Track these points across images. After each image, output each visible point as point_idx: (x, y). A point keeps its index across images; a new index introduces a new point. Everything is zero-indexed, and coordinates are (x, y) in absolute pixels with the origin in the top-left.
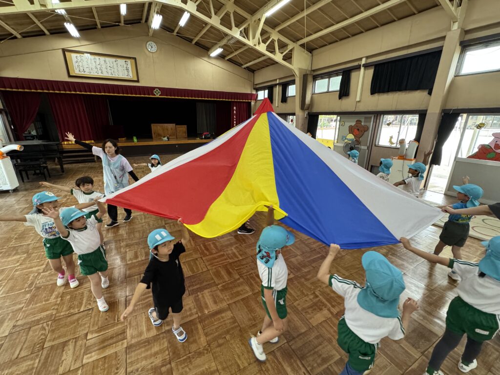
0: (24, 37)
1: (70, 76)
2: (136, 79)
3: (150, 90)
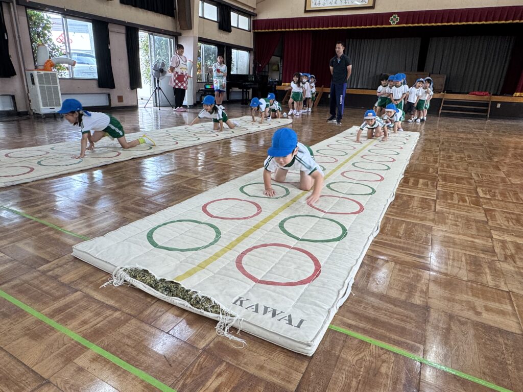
1: (306, 11)
2: (371, 5)
3: (386, 17)
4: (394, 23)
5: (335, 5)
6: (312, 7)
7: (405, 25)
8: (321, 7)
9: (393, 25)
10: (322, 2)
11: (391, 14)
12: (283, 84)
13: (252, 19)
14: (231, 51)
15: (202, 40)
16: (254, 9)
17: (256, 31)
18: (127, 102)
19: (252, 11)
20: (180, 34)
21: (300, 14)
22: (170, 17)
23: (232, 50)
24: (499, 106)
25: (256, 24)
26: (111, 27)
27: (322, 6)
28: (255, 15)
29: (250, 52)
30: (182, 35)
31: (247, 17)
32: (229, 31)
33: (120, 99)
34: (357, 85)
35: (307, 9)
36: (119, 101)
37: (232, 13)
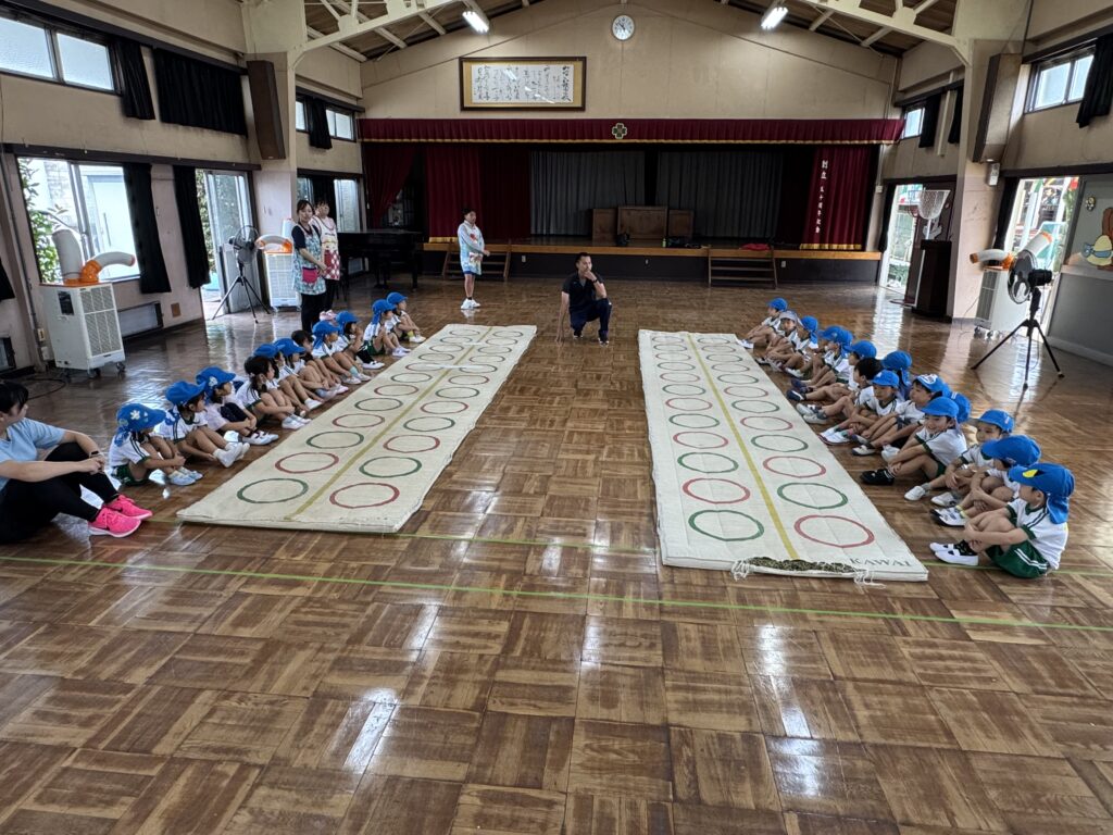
0: (409, 45)
1: (464, 109)
2: (579, 104)
3: (604, 126)
4: (620, 136)
5: (517, 101)
6: (474, 101)
7: (638, 141)
8: (492, 102)
9: (619, 140)
10: (492, 94)
11: (614, 122)
12: (431, 239)
13: (356, 118)
14: (333, 185)
15: (302, 173)
16: (358, 99)
17: (366, 140)
18: (187, 315)
19: (354, 102)
20: (259, 168)
21: (454, 113)
22: (237, 136)
23: (336, 181)
24: (784, 264)
25: (363, 128)
26: (156, 172)
27: (494, 101)
28: (362, 110)
29: (358, 182)
30: (263, 169)
31: (346, 114)
32: (328, 146)
33: (176, 309)
34: (548, 229)
35: (466, 105)
36: (174, 315)
37: (329, 113)
